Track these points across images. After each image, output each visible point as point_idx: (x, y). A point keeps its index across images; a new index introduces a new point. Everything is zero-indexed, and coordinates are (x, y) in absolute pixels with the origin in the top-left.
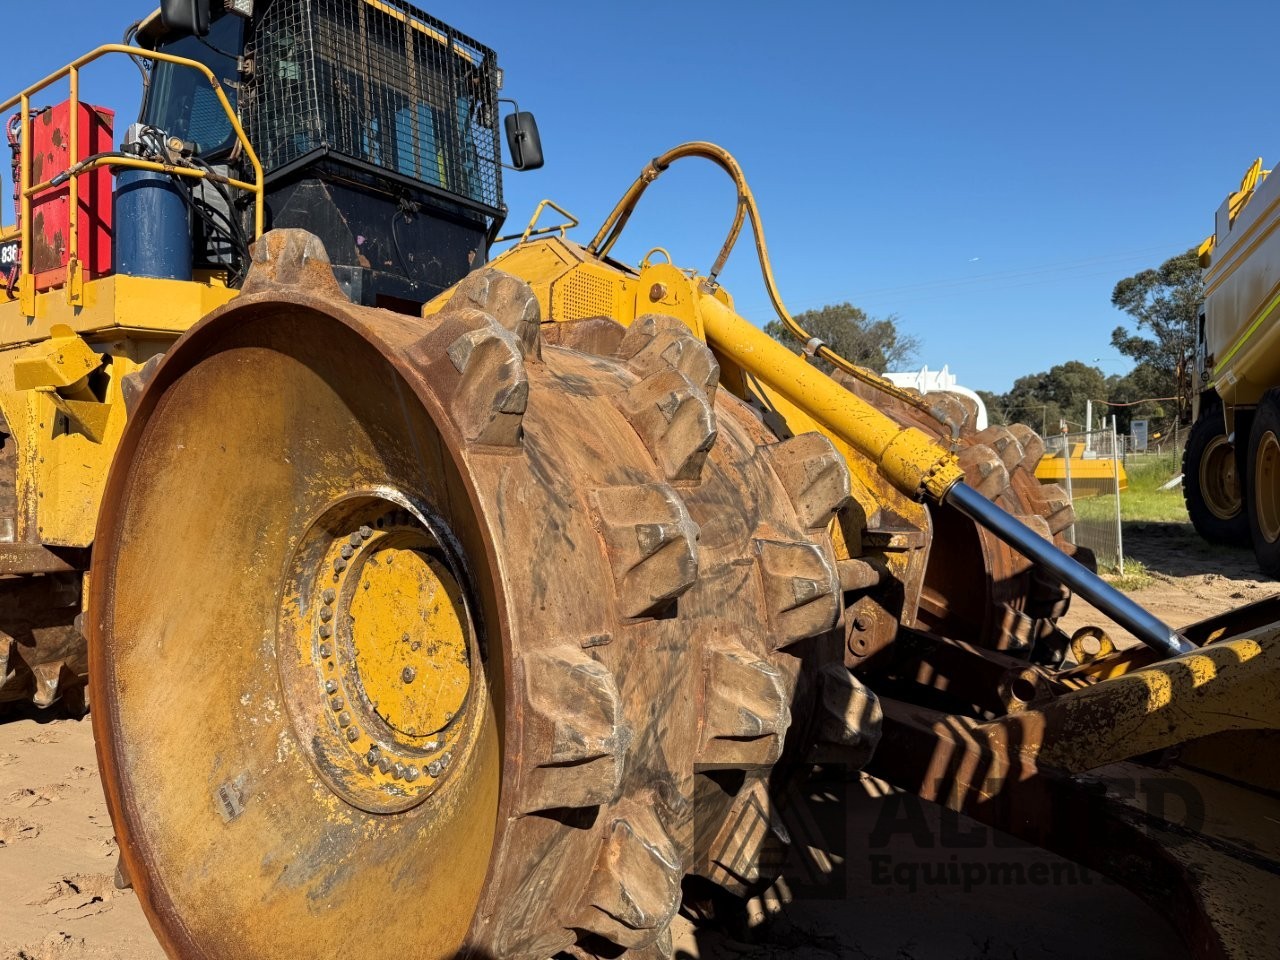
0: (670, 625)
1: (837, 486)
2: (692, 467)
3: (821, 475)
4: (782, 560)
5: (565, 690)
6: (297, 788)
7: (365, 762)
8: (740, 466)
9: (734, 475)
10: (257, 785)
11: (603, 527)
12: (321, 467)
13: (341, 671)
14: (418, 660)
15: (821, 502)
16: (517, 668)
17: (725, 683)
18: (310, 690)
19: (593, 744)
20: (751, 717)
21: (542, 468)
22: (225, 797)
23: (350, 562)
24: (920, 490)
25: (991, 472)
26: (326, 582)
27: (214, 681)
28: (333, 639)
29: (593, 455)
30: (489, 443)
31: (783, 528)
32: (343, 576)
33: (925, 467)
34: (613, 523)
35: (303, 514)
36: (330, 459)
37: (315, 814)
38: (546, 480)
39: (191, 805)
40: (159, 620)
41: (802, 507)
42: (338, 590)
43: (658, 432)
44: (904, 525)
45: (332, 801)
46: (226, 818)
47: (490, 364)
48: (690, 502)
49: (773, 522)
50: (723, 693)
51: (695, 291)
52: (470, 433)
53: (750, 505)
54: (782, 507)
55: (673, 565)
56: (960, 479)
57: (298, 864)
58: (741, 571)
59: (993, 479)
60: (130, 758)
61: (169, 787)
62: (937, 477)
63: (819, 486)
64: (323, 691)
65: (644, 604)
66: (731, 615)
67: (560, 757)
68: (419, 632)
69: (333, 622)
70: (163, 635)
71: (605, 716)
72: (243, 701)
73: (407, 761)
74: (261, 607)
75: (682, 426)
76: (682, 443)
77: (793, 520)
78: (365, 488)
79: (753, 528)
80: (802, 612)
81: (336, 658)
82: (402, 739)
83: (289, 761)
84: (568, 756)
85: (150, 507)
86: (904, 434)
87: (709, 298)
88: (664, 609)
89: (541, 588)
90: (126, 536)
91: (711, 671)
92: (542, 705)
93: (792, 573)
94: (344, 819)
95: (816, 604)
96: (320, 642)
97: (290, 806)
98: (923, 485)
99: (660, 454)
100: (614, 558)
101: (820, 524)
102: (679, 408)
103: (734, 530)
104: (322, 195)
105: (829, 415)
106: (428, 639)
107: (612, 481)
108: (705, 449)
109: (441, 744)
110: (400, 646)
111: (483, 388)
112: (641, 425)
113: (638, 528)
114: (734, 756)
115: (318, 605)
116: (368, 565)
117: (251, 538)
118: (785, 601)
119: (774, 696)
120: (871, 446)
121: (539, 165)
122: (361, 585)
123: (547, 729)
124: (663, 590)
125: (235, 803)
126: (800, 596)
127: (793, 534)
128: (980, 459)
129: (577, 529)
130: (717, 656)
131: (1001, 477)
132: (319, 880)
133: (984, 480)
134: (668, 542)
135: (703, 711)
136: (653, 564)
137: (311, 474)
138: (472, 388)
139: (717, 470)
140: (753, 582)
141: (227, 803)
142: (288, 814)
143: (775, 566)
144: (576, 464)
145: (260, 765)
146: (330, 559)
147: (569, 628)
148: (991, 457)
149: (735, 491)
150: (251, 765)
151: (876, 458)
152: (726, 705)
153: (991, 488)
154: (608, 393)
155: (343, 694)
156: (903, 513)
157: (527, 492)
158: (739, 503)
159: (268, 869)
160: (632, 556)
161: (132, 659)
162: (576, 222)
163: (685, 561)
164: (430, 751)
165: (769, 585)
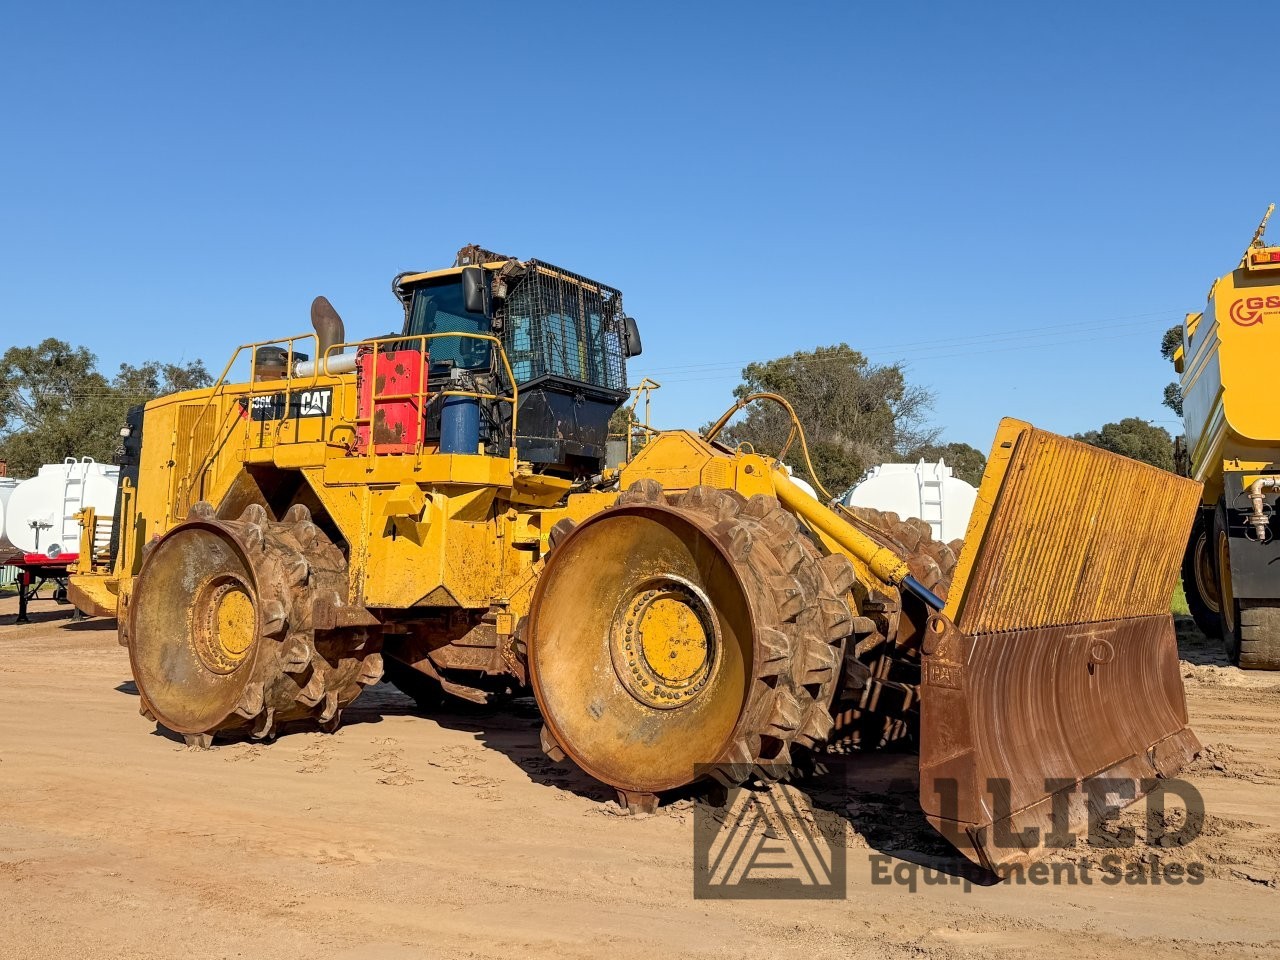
0: (793, 626)
1: (850, 578)
2: (795, 569)
3: (843, 572)
4: (830, 607)
5: (772, 639)
6: (625, 704)
7: (652, 694)
8: (810, 567)
9: (808, 572)
10: (606, 704)
11: (772, 590)
12: (641, 567)
13: (636, 656)
14: (677, 648)
15: (843, 584)
16: (756, 632)
17: (812, 651)
18: (623, 664)
19: (783, 653)
20: (823, 662)
21: (752, 569)
22: (593, 709)
23: (642, 607)
24: (889, 579)
25: (931, 570)
26: (628, 616)
27: (582, 660)
28: (632, 642)
29: (764, 564)
30: (740, 562)
31: (828, 594)
32: (638, 614)
33: (891, 568)
34: (776, 589)
35: (626, 586)
36: (646, 563)
37: (636, 714)
38: (755, 574)
39: (578, 713)
40: (557, 633)
41: (835, 586)
42: (636, 619)
43: (783, 555)
44: (886, 599)
45: (644, 708)
46: (596, 718)
47: (741, 536)
48: (801, 582)
49: (824, 592)
50: (811, 654)
51: (770, 469)
52: (736, 559)
53: (815, 584)
54: (827, 586)
55: (797, 604)
56: (908, 575)
57: (635, 732)
58: (814, 610)
59: (933, 574)
60: (547, 694)
61: (566, 707)
62: (897, 573)
63: (842, 576)
64: (627, 665)
65: (787, 617)
66: (812, 627)
67: (772, 658)
68: (679, 636)
69: (633, 634)
70: (559, 638)
71: (785, 646)
72: (596, 668)
73: (675, 691)
74: (602, 627)
75: (792, 553)
76: (791, 559)
77: (832, 591)
78: (659, 575)
79: (817, 594)
80: (838, 628)
81: (634, 650)
82: (668, 683)
83: (619, 694)
84: (774, 657)
85: (558, 581)
86: (881, 551)
87: (777, 472)
88: (792, 620)
89: (760, 610)
90: (545, 595)
91: (807, 646)
92: (765, 643)
93: (834, 612)
94: (651, 714)
95: (844, 624)
96: (626, 643)
97: (624, 712)
98: (891, 577)
99: (784, 564)
100: (776, 601)
101: (843, 594)
102: (790, 546)
103: (811, 594)
104: (542, 399)
105: (844, 540)
106: (684, 638)
107: (771, 574)
108: (800, 562)
109: (690, 684)
110: (669, 642)
111: (738, 544)
112: (776, 552)
113: (785, 591)
114: (816, 679)
115: (625, 627)
116: (649, 608)
117: (601, 595)
118: (832, 623)
119: (830, 655)
120: (865, 557)
121: (639, 353)
122: (646, 617)
123: (768, 650)
124: (795, 612)
125: (598, 711)
126: (837, 621)
127: (832, 597)
128: (925, 562)
129: (766, 590)
130: (809, 641)
131: (937, 573)
132: (646, 738)
133: (928, 575)
134: (796, 595)
135: (804, 661)
136: (790, 603)
137: (634, 569)
138: (735, 544)
139: (802, 570)
140: (819, 615)
141: (594, 712)
142: (624, 715)
143: (827, 609)
144: (760, 568)
145: (607, 696)
146: (632, 606)
147: (767, 622)
148: (931, 562)
149: (809, 578)
150: (602, 695)
151: (867, 563)
152: (813, 658)
153: (932, 579)
154: (762, 540)
155: (638, 665)
156: (885, 592)
157: (751, 578)
158: (811, 584)
159: (620, 736)
160: (783, 600)
161: (545, 650)
162: (658, 386)
163: (801, 602)
164: (685, 686)
165: (825, 618)
